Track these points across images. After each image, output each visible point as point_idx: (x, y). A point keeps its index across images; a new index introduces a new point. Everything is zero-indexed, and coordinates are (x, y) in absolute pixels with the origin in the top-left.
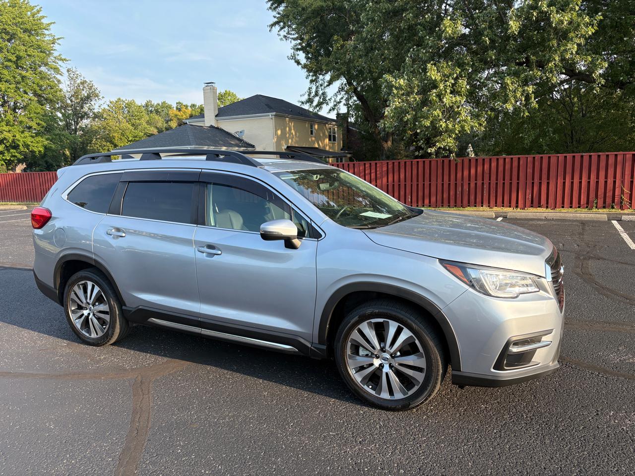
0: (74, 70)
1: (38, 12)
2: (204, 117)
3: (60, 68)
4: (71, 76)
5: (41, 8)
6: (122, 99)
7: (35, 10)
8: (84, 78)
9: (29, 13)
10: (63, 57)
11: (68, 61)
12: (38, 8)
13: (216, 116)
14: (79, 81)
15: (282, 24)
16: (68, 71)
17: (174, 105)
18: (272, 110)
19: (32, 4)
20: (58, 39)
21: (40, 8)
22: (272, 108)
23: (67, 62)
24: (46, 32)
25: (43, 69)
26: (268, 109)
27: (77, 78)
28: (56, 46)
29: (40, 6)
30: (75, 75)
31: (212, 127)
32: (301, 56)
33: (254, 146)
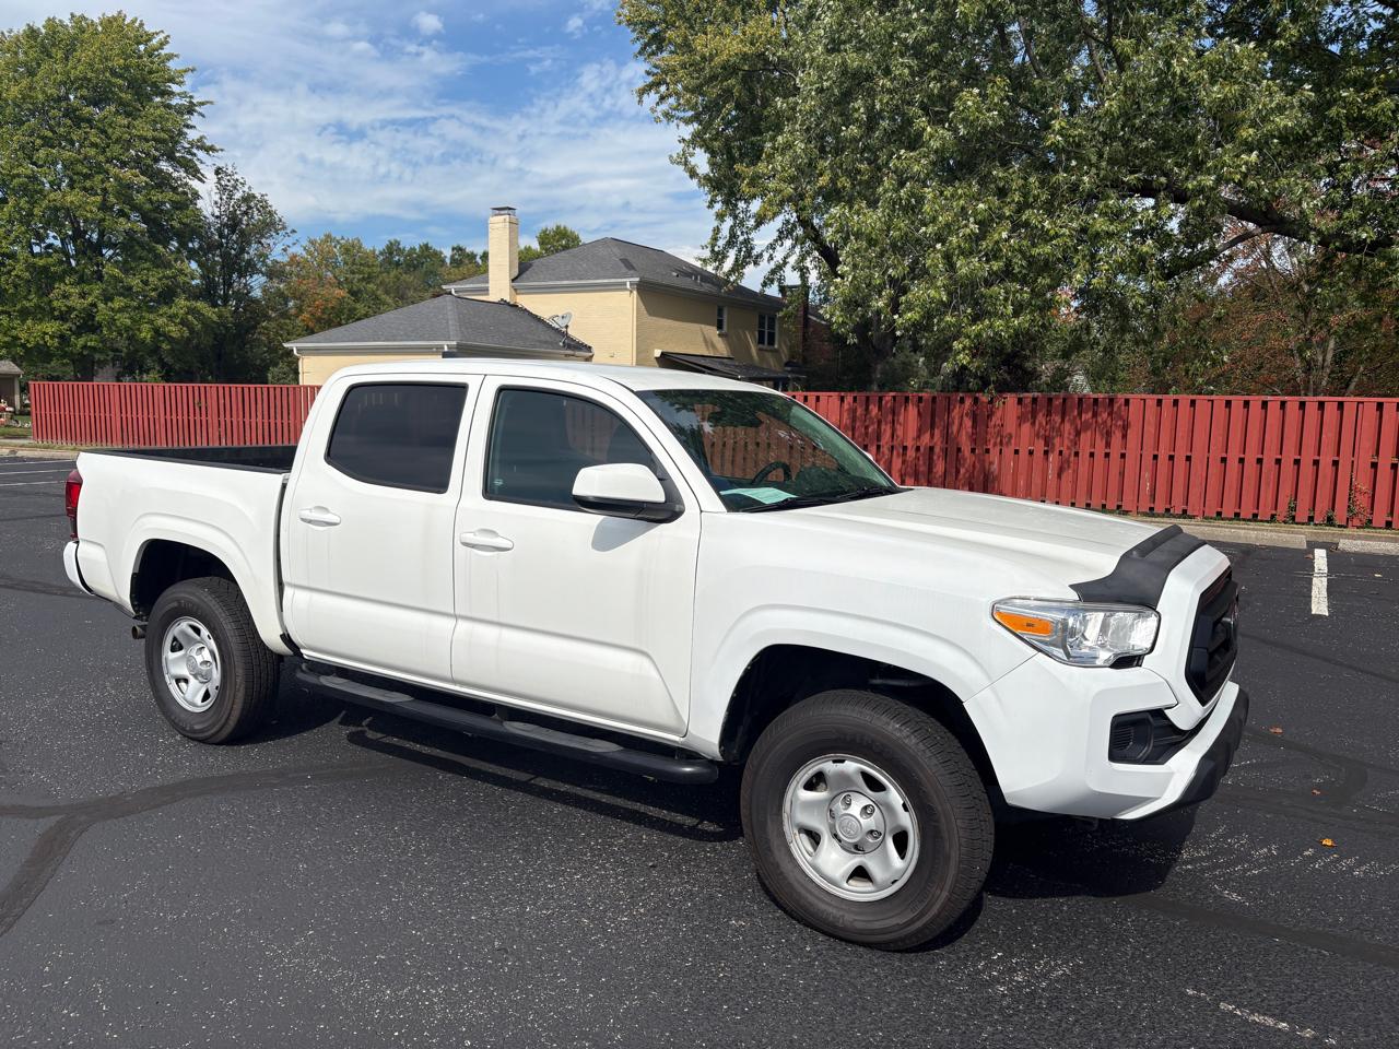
0: (229, 172)
1: (162, 44)
2: (487, 282)
3: (200, 166)
4: (223, 183)
5: (168, 36)
6: (333, 236)
7: (154, 42)
8: (250, 188)
9: (142, 47)
10: (208, 144)
11: (217, 151)
12: (162, 36)
13: (513, 280)
14: (238, 195)
15: (663, 88)
16: (217, 172)
17: (447, 253)
18: (632, 272)
19: (149, 28)
20: (202, 104)
21: (166, 38)
22: (633, 268)
23: (216, 154)
24: (175, 88)
25: (164, 165)
26: (624, 270)
27: (235, 187)
28: (194, 120)
29: (166, 34)
30: (232, 182)
31: (503, 302)
32: (701, 160)
33: (590, 347)
